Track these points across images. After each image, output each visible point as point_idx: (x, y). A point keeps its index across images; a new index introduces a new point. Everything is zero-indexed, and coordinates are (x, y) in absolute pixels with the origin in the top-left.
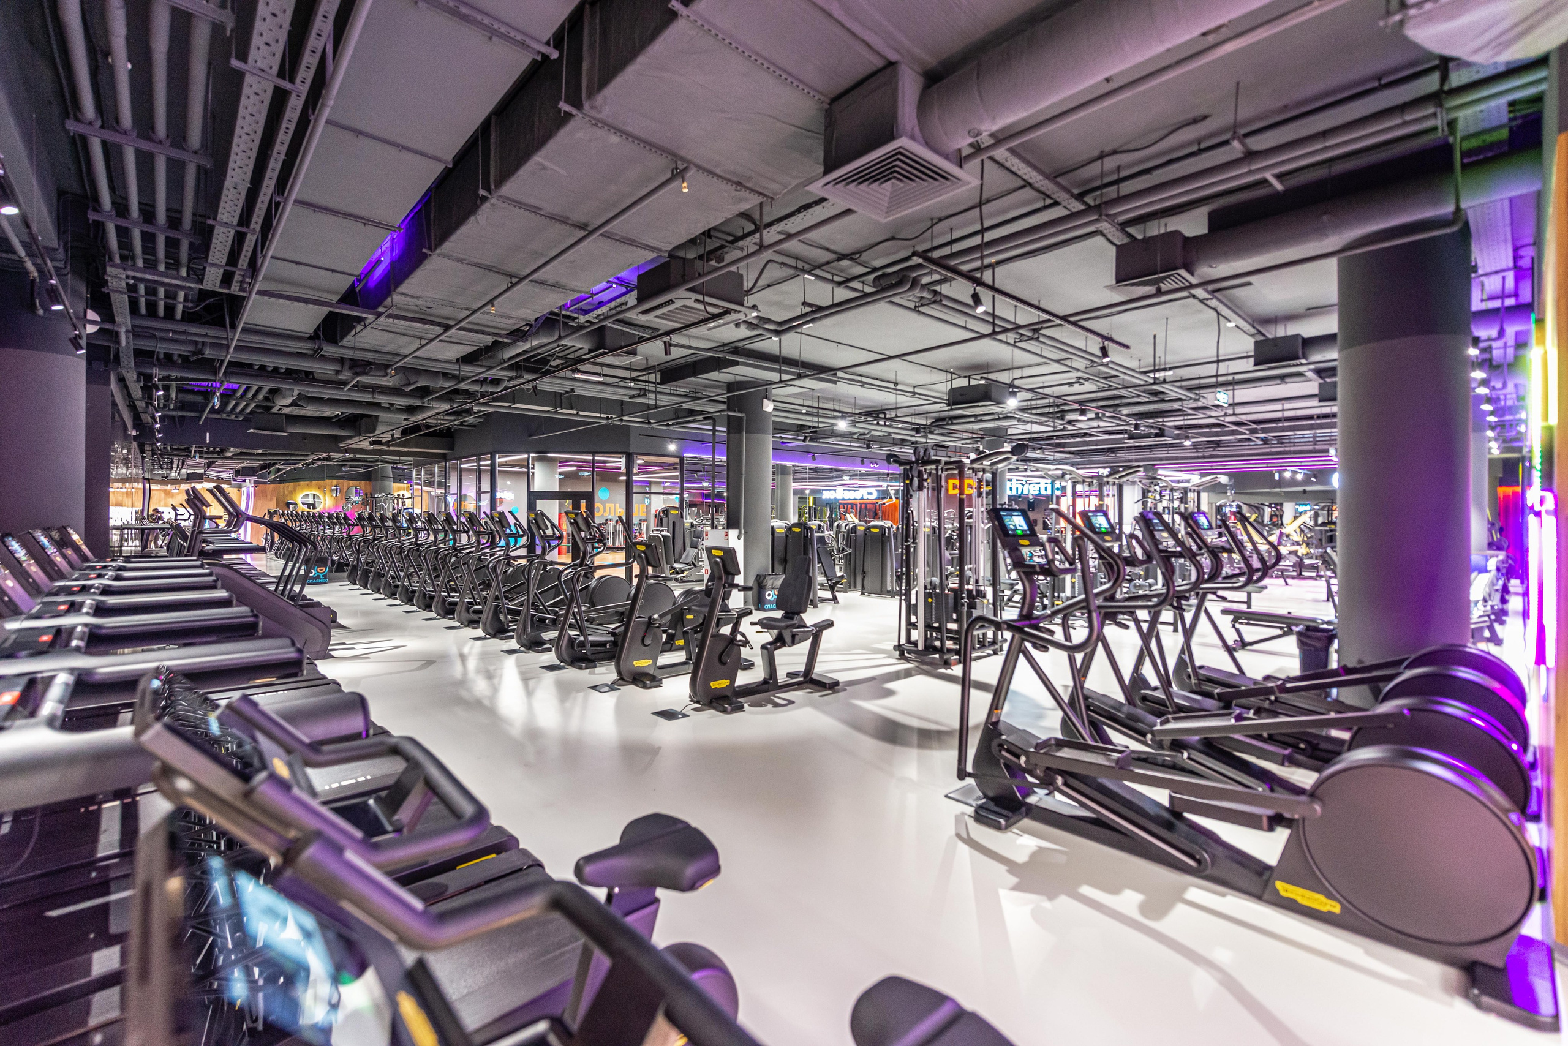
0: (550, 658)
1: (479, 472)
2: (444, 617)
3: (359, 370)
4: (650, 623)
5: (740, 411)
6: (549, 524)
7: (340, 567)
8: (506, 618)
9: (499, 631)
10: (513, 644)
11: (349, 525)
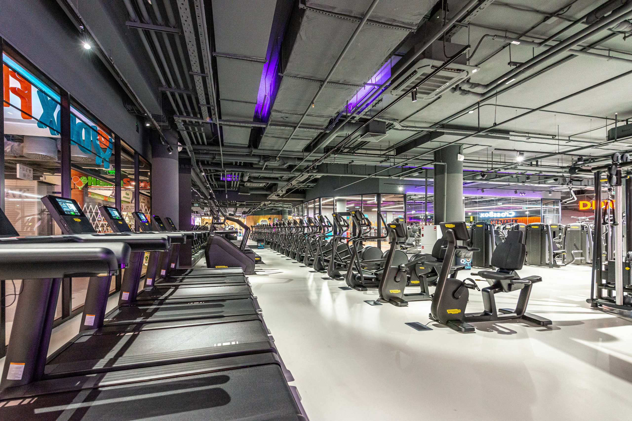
0: (343, 283)
1: (315, 208)
2: (300, 262)
3: (266, 159)
4: (399, 269)
5: (443, 162)
6: (342, 220)
7: (268, 243)
8: (324, 264)
9: (321, 269)
10: (326, 275)
11: (271, 228)
